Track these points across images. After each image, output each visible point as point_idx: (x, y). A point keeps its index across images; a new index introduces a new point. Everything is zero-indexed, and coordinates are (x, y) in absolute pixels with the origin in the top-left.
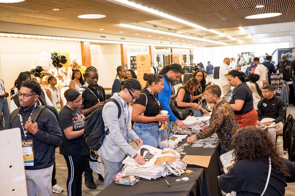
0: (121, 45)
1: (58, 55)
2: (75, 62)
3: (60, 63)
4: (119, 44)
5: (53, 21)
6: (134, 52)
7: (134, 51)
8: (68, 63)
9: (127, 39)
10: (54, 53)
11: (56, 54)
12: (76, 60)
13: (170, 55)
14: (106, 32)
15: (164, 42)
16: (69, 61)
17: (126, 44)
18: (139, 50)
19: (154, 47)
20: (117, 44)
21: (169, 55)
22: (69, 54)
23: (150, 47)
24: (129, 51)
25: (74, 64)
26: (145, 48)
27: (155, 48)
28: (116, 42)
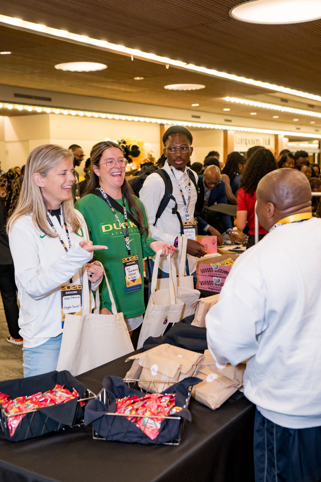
0: (225, 132)
1: (128, 144)
2: (151, 155)
3: (130, 156)
4: (222, 129)
5: (127, 92)
6: (246, 144)
7: (248, 142)
8: (141, 156)
9: (235, 120)
10: (122, 141)
11: (124, 142)
12: (152, 152)
13: (316, 155)
14: (203, 108)
15: (303, 128)
16: (143, 154)
17: (233, 130)
18: (256, 141)
19: (286, 136)
20: (218, 129)
21: (314, 154)
22: (143, 143)
23: (276, 136)
24: (237, 142)
25: (150, 159)
26: (267, 139)
27: (286, 140)
28: (217, 127)
